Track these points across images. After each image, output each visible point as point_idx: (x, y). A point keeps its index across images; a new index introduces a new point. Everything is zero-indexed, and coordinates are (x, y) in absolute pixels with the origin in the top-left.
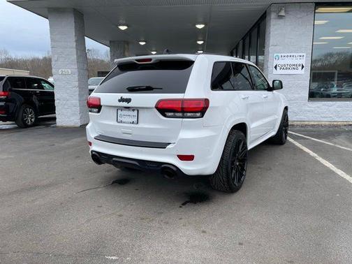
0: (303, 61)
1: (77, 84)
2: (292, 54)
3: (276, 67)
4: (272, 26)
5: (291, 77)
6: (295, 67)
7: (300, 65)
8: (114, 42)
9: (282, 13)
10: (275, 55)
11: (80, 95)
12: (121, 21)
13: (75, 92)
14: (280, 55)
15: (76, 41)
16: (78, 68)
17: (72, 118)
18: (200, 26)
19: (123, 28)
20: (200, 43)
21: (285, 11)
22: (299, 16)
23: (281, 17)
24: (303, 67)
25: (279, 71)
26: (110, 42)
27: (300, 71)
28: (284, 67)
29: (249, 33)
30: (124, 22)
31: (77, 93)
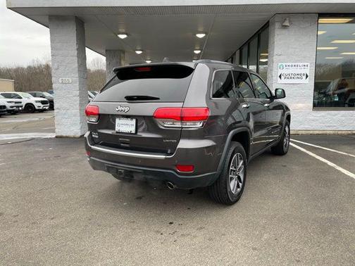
0: (307, 71)
1: (78, 93)
2: (296, 64)
3: (280, 77)
4: (276, 36)
5: (295, 86)
6: (299, 76)
7: (304, 75)
8: (110, 50)
9: (287, 23)
10: (280, 64)
11: (81, 105)
12: (120, 30)
13: (75, 101)
14: (284, 64)
15: (77, 49)
16: (79, 77)
17: (72, 128)
18: (200, 36)
19: (123, 37)
20: (197, 52)
21: (290, 21)
22: (302, 26)
23: (285, 27)
24: (307, 76)
25: (283, 81)
26: (106, 50)
27: (304, 81)
28: (288, 77)
29: (248, 43)
30: (124, 31)
31: (78, 102)
